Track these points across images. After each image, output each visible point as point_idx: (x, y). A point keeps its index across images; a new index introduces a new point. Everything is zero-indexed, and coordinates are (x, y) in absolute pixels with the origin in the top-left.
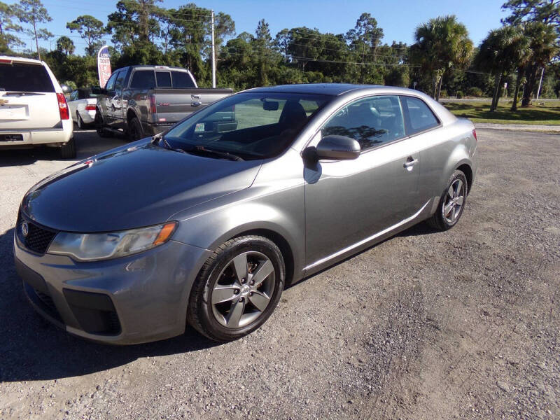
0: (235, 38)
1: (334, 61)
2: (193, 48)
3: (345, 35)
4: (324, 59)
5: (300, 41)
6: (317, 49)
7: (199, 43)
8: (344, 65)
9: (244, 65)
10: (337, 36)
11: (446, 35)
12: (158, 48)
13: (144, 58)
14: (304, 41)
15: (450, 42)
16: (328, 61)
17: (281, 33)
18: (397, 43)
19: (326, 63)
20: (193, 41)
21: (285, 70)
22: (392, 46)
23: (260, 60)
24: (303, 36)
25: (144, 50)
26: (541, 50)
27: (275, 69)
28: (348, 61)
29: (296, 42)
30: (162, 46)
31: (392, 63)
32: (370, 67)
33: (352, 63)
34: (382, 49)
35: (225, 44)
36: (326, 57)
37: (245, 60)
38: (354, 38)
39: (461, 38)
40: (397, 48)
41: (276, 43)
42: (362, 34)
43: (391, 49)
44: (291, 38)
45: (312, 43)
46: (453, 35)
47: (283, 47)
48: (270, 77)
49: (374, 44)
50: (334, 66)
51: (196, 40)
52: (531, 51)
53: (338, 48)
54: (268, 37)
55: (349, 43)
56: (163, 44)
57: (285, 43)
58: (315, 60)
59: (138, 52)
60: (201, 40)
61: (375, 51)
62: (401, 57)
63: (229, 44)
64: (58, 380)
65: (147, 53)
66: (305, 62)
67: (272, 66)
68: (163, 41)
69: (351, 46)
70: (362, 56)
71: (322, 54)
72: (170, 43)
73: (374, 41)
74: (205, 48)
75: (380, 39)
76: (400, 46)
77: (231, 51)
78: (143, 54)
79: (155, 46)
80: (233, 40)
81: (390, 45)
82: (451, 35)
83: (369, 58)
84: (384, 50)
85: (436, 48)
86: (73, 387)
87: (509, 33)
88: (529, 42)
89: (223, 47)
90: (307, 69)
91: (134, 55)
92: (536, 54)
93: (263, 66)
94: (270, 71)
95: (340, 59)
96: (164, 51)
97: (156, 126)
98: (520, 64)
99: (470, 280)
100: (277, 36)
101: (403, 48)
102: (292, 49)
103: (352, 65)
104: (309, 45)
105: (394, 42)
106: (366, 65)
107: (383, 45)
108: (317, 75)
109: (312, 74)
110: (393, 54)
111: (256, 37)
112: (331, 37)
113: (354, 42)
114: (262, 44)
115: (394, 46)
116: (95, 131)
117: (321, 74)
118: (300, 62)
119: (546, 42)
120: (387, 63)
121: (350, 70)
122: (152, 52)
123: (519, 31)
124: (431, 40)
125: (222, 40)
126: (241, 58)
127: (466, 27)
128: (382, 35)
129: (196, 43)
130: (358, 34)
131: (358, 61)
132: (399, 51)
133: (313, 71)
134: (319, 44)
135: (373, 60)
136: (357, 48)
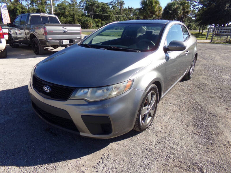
0: (61, 3)
1: (105, 14)
2: (42, 7)
3: (109, 3)
4: (101, 13)
5: (90, 5)
6: (98, 9)
7: (45, 5)
8: (109, 16)
9: (66, 15)
10: (106, 4)
11: (152, 4)
12: (25, 7)
13: (18, 11)
14: (92, 5)
15: (154, 7)
16: (102, 14)
17: (81, 1)
18: (130, 7)
19: (102, 15)
20: (42, 4)
21: (85, 18)
22: (128, 8)
23: (73, 13)
24: (91, 3)
25: (18, 7)
26: (186, 11)
27: (80, 17)
28: (111, 14)
29: (89, 5)
30: (26, 6)
31: (128, 15)
32: (120, 17)
33: (112, 15)
34: (124, 9)
35: (56, 5)
36: (102, 12)
37: (67, 13)
38: (113, 4)
39: (158, 6)
40: (130, 9)
41: (80, 6)
42: (116, 3)
43: (128, 9)
44: (86, 4)
45: (96, 6)
46: (155, 4)
47: (83, 8)
48: (78, 21)
49: (121, 7)
50: (106, 16)
51: (43, 3)
52: (182, 11)
53: (106, 9)
54: (76, 3)
55: (111, 6)
56: (27, 5)
57: (84, 6)
58: (97, 14)
59: (15, 8)
60: (45, 3)
61: (121, 10)
62: (132, 13)
63: (58, 6)
64: (81, 158)
65: (20, 9)
66: (93, 14)
67: (79, 16)
68: (27, 3)
69: (112, 8)
70: (116, 12)
71: (100, 11)
72: (30, 4)
73: (121, 6)
74: (47, 7)
75: (123, 5)
76: (131, 8)
77: (59, 9)
78: (17, 9)
79: (23, 5)
80: (60, 4)
81: (127, 8)
82: (154, 4)
83: (119, 13)
84: (125, 10)
85: (149, 9)
86: (90, 160)
87: (174, 4)
88: (181, 8)
89: (55, 7)
90: (94, 18)
91: (13, 10)
92: (184, 13)
93: (75, 16)
94: (78, 18)
95: (108, 13)
96: (27, 8)
97: (47, 41)
98: (179, 17)
99: (212, 97)
100: (80, 3)
101: (132, 10)
102: (87, 8)
103: (113, 16)
104: (94, 7)
105: (129, 7)
106: (118, 16)
107: (124, 8)
108: (99, 20)
109: (96, 20)
110: (129, 12)
111: (71, 3)
112: (103, 4)
113: (113, 6)
114: (74, 6)
115: (129, 8)
116: (9, 45)
117: (100, 20)
118: (91, 14)
119: (187, 8)
120: (126, 15)
121: (112, 18)
122: (22, 8)
123: (178, 3)
124: (147, 6)
125: (55, 4)
126: (65, 12)
127: (159, 1)
128: (124, 4)
129: (43, 4)
130: (114, 3)
131: (115, 15)
132: (131, 10)
133: (97, 18)
134: (98, 7)
135: (121, 14)
136: (114, 9)
